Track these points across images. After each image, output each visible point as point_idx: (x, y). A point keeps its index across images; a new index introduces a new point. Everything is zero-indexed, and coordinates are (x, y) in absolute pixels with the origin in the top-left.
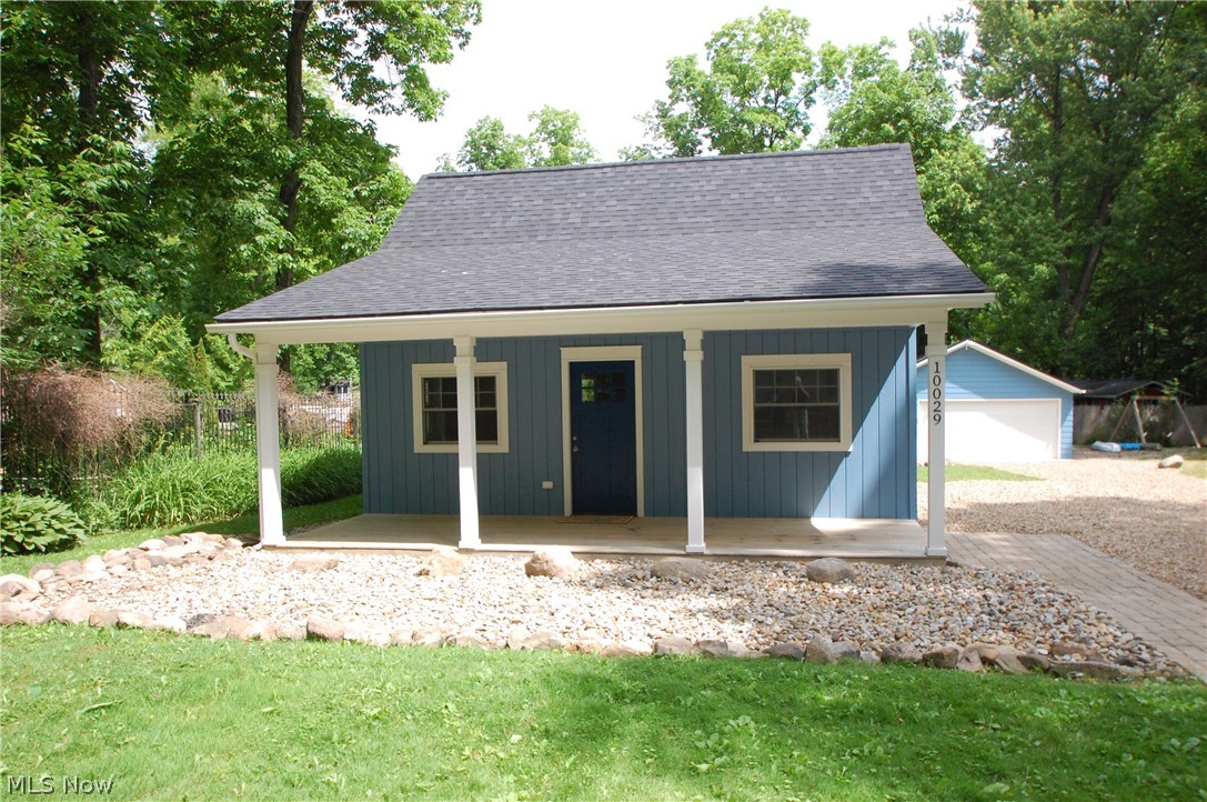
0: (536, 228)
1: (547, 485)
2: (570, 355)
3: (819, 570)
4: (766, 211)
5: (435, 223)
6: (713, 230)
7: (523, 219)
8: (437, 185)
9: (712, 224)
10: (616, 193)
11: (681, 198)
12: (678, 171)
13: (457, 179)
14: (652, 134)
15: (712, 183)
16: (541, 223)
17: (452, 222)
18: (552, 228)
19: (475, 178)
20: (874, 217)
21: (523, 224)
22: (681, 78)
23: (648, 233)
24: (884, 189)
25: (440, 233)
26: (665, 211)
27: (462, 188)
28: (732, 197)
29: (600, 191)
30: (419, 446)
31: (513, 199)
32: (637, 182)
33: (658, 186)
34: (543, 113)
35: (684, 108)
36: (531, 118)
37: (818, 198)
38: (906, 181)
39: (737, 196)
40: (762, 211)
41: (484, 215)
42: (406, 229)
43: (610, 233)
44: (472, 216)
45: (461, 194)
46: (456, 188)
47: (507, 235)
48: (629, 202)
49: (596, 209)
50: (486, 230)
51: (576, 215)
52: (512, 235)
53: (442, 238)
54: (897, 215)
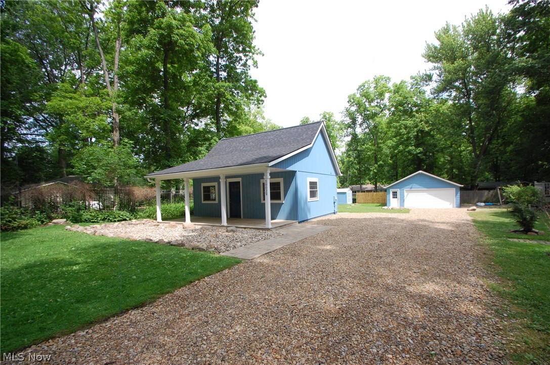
2: (228, 180)
7: (233, 149)
11: (265, 141)
14: (344, 117)
17: (220, 150)
18: (236, 150)
20: (302, 142)
22: (352, 100)
24: (309, 134)
25: (216, 153)
30: (203, 202)
34: (324, 113)
35: (354, 109)
36: (320, 115)
41: (226, 148)
42: (211, 153)
43: (246, 151)
45: (225, 144)
47: (227, 153)
50: (224, 152)
54: (307, 141)
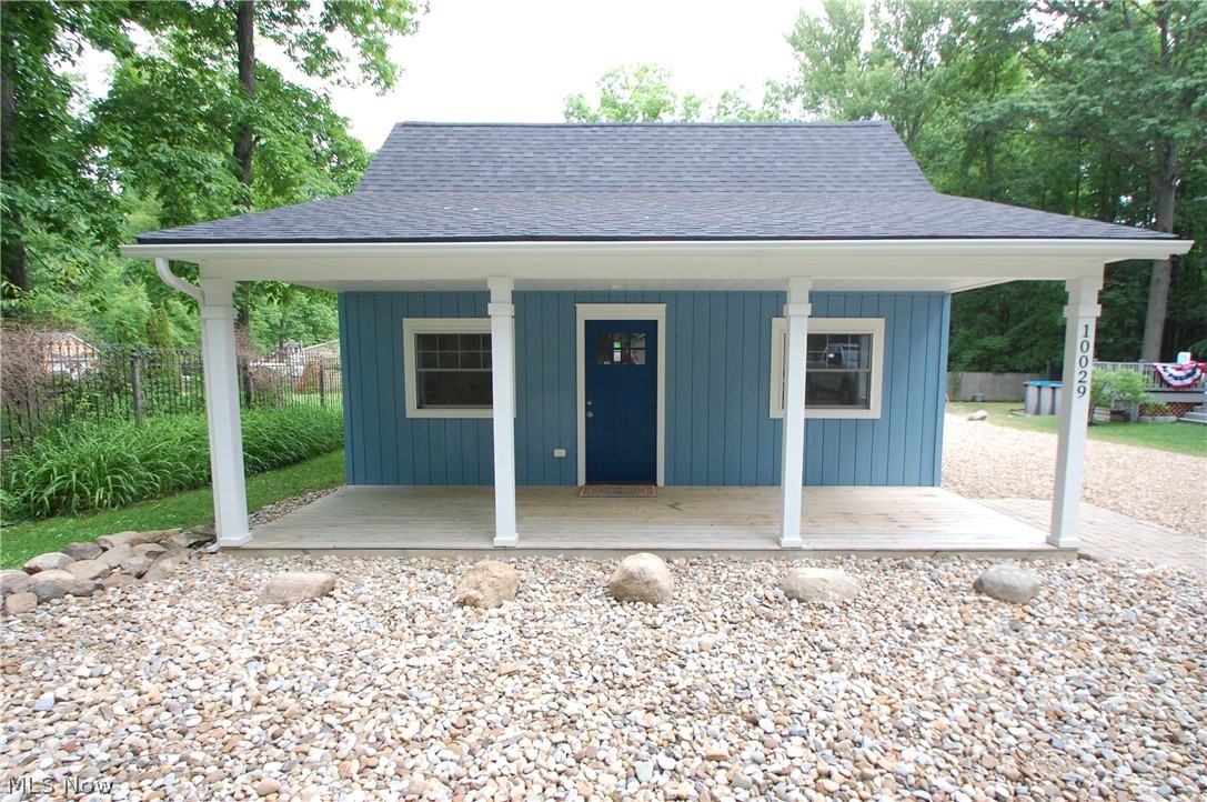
0: (532, 179)
1: (560, 453)
2: (586, 312)
3: (1004, 585)
4: (771, 174)
5: (418, 168)
6: (721, 189)
7: (515, 169)
8: (413, 133)
9: (720, 184)
10: (610, 150)
11: (679, 158)
12: (670, 133)
13: (436, 129)
15: (708, 146)
16: (536, 174)
17: (436, 168)
18: (549, 179)
19: (455, 129)
20: (882, 184)
21: (517, 174)
23: (655, 189)
24: (881, 159)
25: (424, 178)
26: (667, 169)
27: (443, 137)
28: (732, 160)
29: (594, 148)
30: (412, 411)
31: (502, 150)
32: (630, 142)
33: (653, 146)
37: (819, 165)
38: (898, 154)
39: (737, 159)
40: (766, 174)
41: (472, 164)
42: (385, 173)
43: (614, 187)
44: (459, 163)
45: (442, 142)
46: (436, 137)
47: (500, 184)
48: (627, 160)
49: (594, 164)
50: (476, 178)
51: (572, 169)
52: (506, 184)
53: (427, 183)
54: (905, 183)
